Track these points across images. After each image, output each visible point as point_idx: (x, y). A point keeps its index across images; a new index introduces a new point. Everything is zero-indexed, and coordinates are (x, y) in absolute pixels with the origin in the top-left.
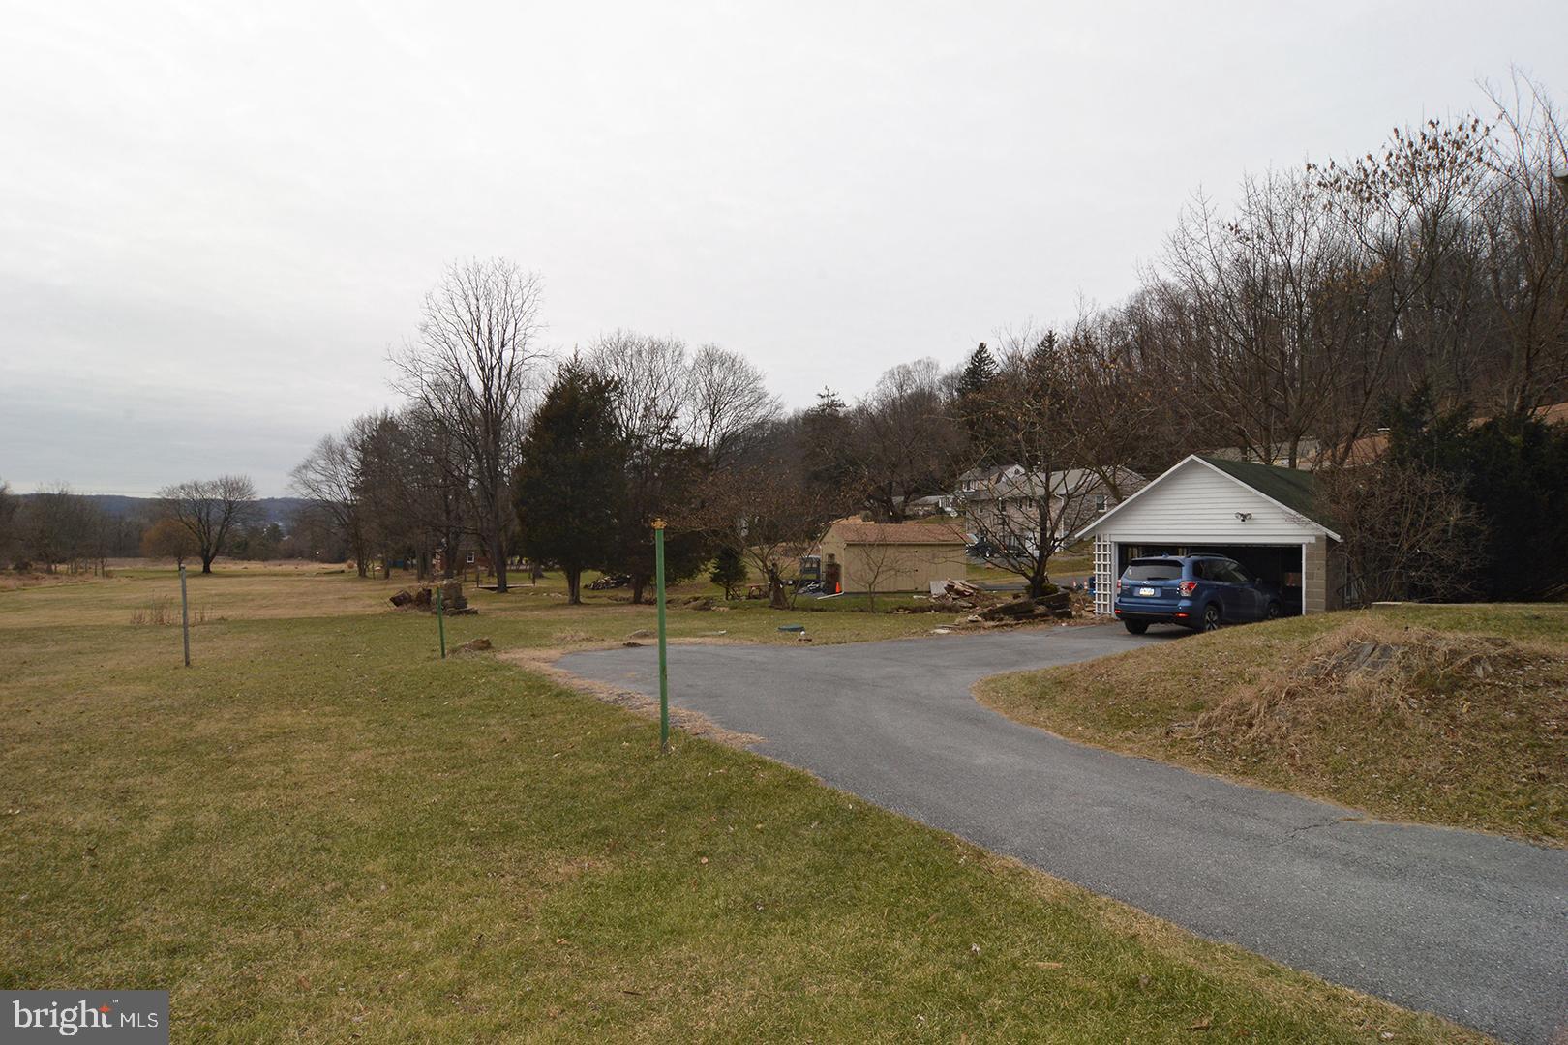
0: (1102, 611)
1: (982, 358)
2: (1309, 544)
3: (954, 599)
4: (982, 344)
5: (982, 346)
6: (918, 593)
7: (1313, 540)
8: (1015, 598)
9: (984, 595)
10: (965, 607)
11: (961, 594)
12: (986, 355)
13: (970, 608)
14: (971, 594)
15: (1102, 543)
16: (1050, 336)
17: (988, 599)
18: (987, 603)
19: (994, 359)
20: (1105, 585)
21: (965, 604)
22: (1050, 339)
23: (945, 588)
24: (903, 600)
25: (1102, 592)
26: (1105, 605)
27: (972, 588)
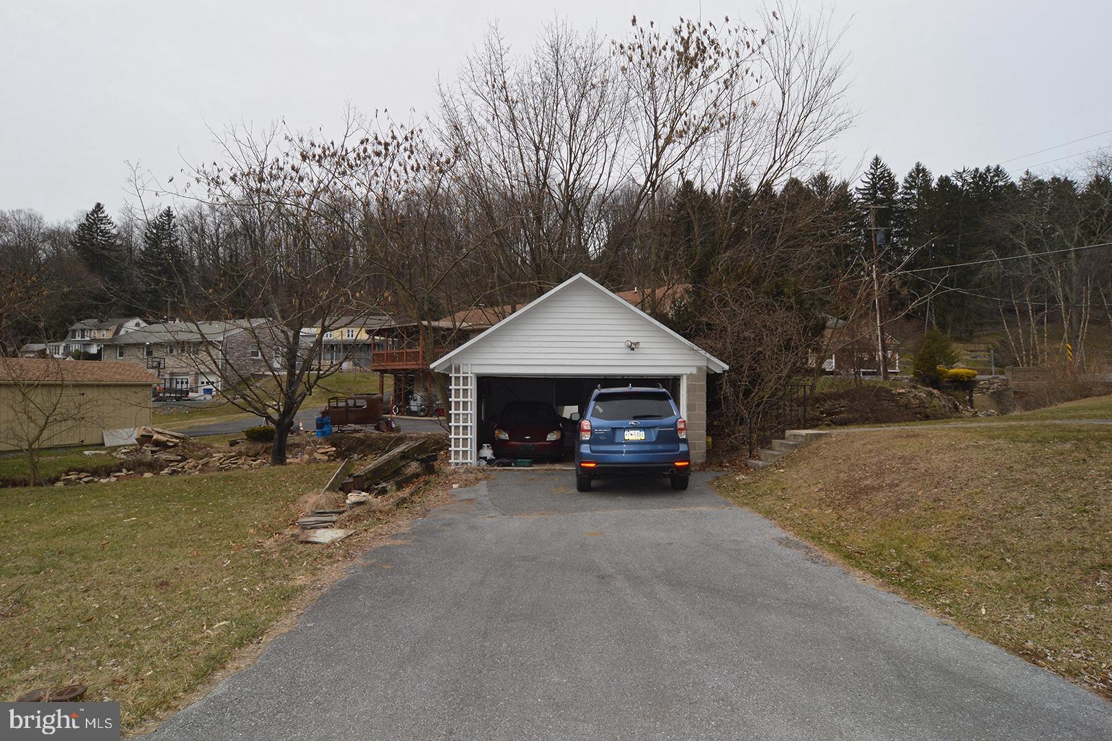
0: (461, 460)
1: (98, 217)
2: (690, 376)
3: (153, 452)
4: (98, 205)
5: (99, 207)
6: (88, 447)
7: (694, 371)
8: (231, 445)
9: (193, 445)
10: (171, 461)
11: (162, 445)
12: (103, 215)
13: (179, 461)
14: (176, 445)
15: (461, 375)
16: (169, 211)
17: (200, 449)
18: (200, 453)
19: (113, 220)
20: (465, 428)
21: (172, 457)
22: (168, 214)
23: (136, 439)
24: (72, 459)
25: (461, 436)
26: (465, 453)
27: (176, 437)
